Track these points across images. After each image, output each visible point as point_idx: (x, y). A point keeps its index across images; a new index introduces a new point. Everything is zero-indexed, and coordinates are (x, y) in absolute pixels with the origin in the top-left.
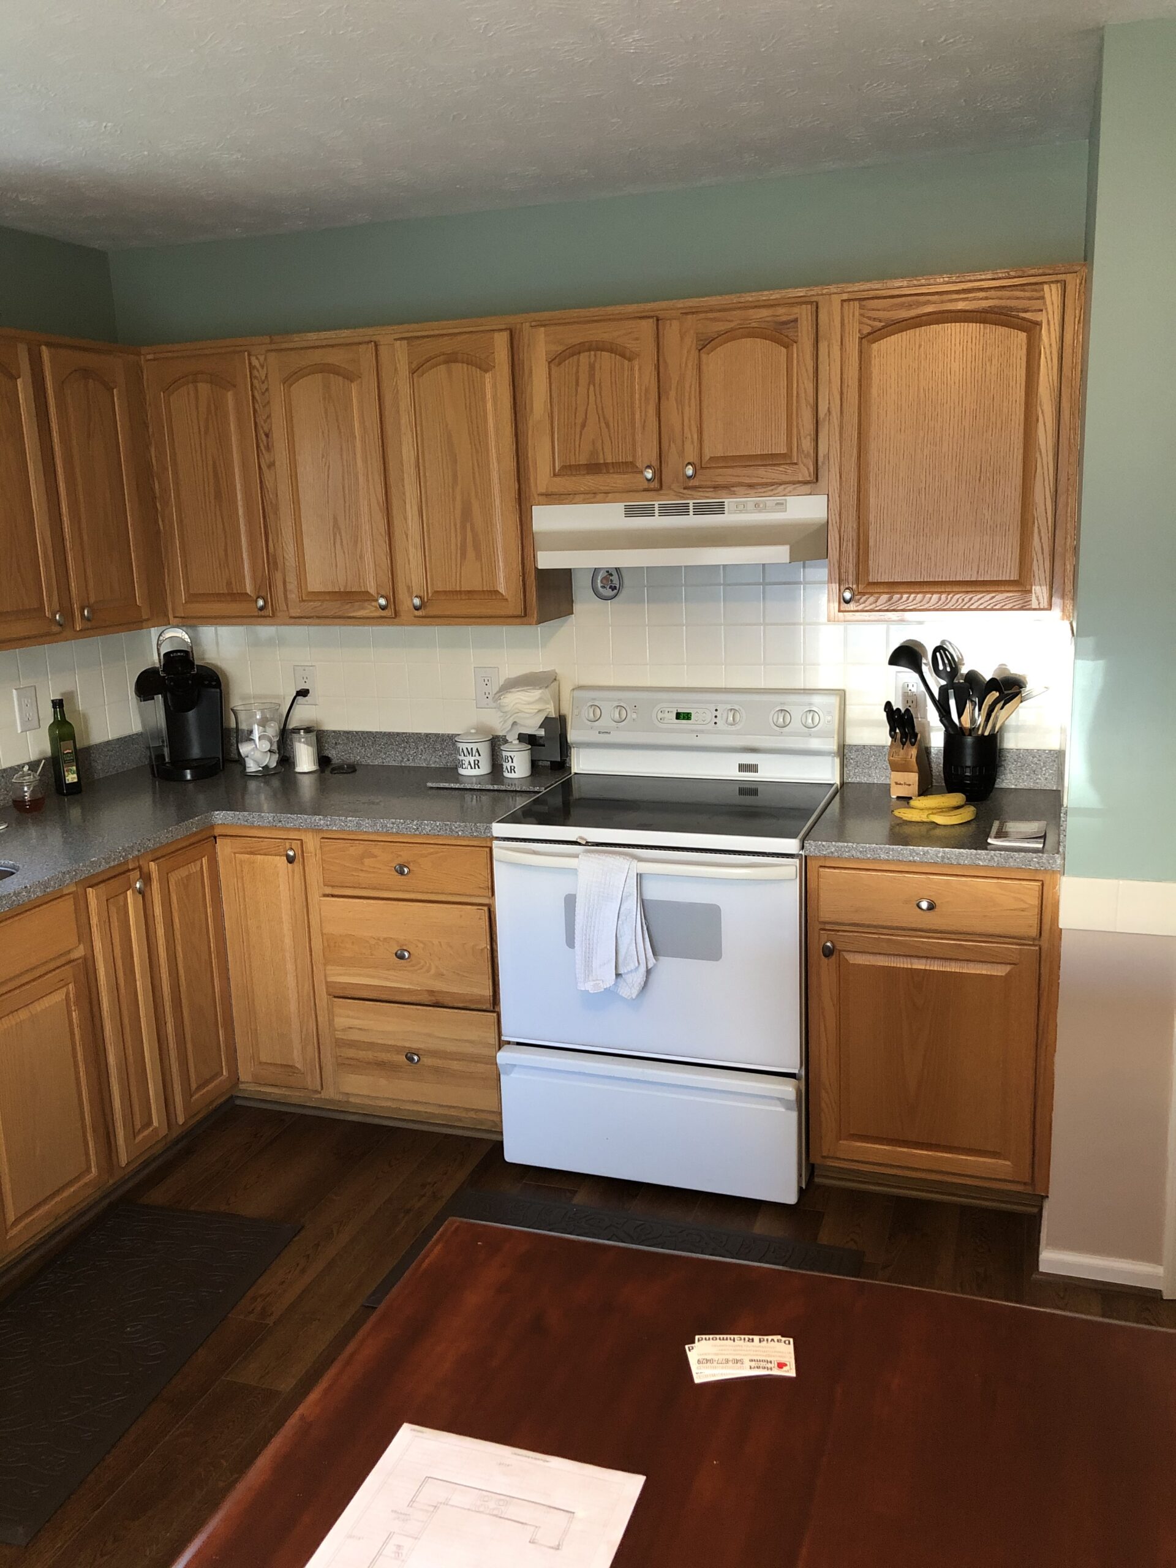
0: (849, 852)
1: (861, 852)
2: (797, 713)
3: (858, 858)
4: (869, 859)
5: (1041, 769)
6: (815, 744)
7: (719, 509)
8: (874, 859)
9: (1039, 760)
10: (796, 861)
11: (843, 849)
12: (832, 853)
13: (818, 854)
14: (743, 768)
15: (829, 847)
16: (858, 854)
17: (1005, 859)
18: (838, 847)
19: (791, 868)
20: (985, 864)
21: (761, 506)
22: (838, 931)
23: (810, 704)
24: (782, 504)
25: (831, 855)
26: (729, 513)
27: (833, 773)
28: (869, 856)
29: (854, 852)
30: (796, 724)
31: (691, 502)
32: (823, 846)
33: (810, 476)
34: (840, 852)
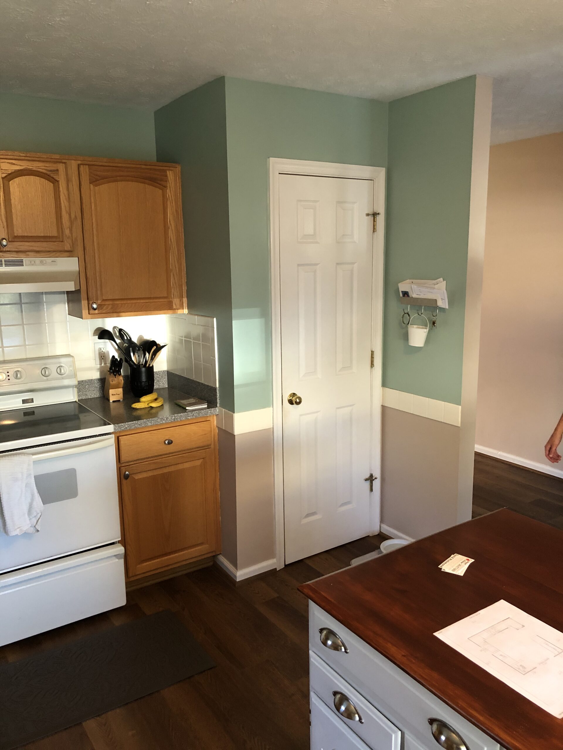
0: (134, 425)
1: (139, 425)
2: (53, 368)
3: (138, 428)
4: (143, 427)
5: (161, 379)
6: (66, 382)
7: (20, 263)
8: (145, 426)
9: (160, 376)
10: (113, 436)
11: (131, 425)
12: (126, 428)
13: (120, 430)
14: (24, 401)
15: (125, 425)
16: (138, 426)
17: (198, 414)
18: (129, 425)
19: (111, 440)
20: (191, 417)
21: (44, 262)
22: (130, 465)
23: (60, 363)
24: (55, 261)
25: (126, 429)
26: (26, 265)
27: (74, 396)
28: (143, 425)
29: (136, 426)
30: (54, 374)
31: (3, 259)
32: (122, 425)
33: (71, 247)
34: (130, 427)
